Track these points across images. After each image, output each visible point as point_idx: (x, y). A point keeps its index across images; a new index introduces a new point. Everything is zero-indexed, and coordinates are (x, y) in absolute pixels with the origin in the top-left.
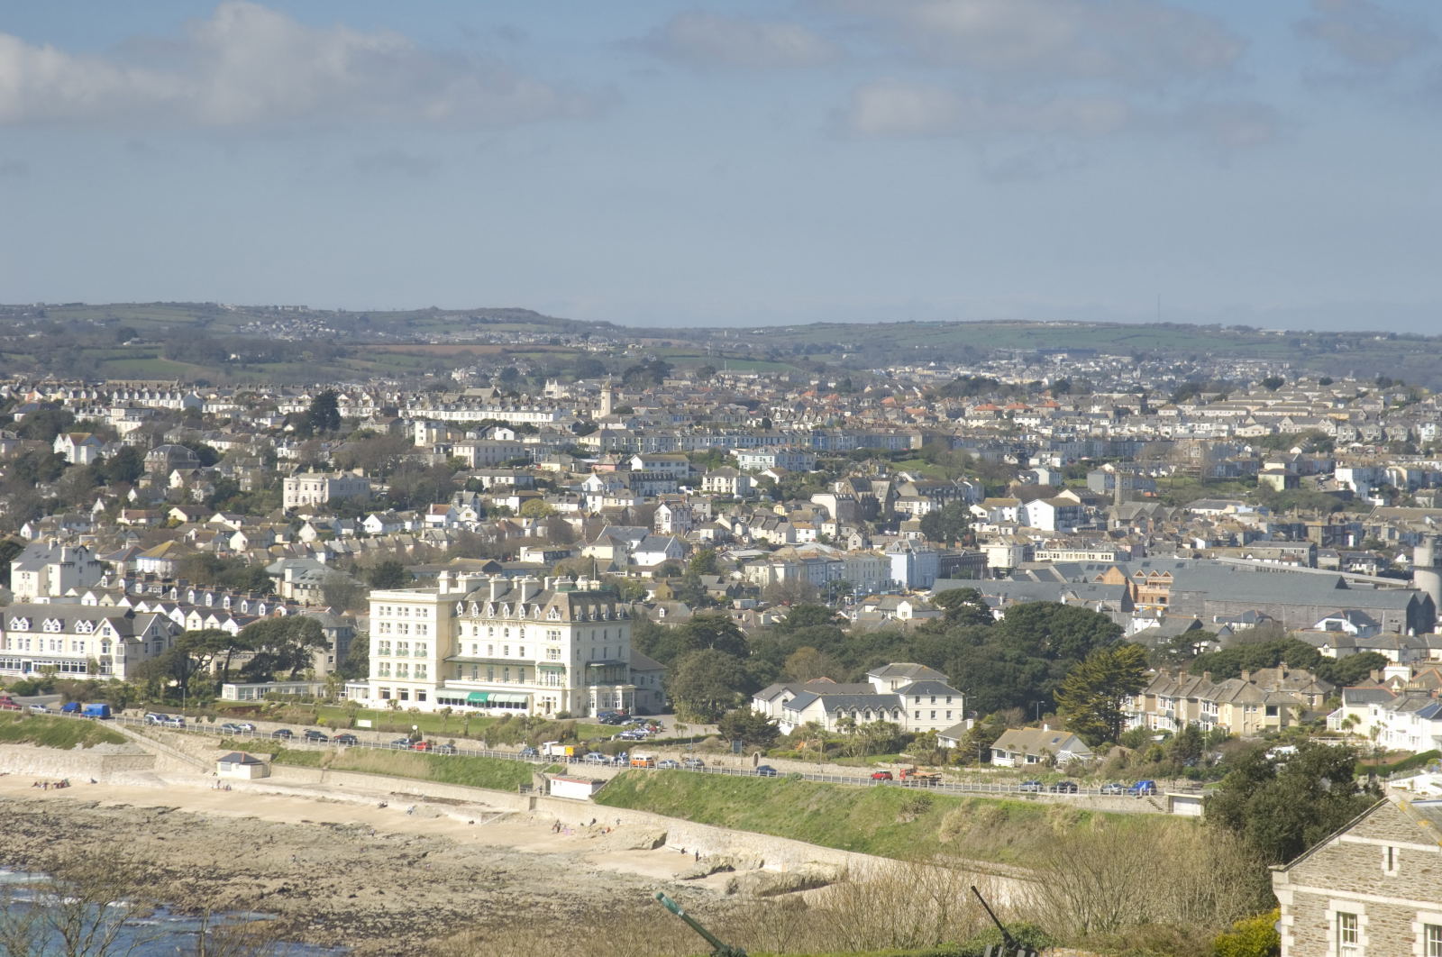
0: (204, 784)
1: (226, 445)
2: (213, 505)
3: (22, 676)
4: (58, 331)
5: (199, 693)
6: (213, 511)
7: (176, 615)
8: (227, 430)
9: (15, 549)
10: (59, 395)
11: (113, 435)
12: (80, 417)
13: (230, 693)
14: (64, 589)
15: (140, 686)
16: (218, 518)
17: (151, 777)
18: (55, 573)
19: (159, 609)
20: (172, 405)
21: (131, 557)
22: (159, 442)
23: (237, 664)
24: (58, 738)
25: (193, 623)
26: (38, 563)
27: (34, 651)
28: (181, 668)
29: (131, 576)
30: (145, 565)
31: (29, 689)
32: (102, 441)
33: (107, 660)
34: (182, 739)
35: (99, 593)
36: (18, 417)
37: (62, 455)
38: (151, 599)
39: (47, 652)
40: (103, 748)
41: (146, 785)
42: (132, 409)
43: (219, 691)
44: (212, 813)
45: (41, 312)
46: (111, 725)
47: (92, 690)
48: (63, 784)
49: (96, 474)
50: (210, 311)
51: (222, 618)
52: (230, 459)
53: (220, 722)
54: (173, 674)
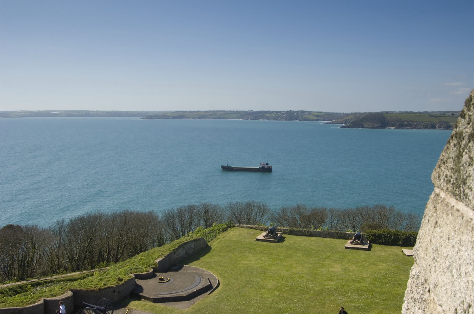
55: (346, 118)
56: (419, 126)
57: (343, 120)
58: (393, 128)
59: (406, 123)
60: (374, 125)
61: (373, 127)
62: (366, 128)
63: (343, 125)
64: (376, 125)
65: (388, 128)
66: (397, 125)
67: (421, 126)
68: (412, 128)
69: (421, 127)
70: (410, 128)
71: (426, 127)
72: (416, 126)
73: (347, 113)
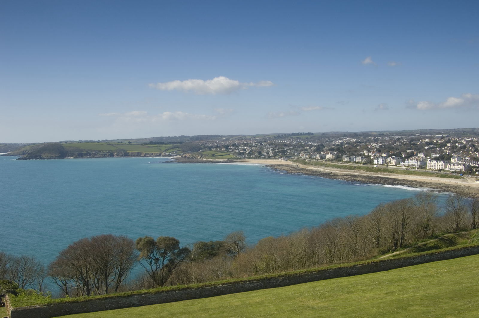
0: (474, 183)
1: (476, 144)
2: (475, 151)
3: (452, 171)
4: (456, 132)
5: (473, 173)
6: (475, 152)
7: (470, 164)
8: (476, 143)
9: (452, 156)
10: (456, 139)
11: (463, 143)
12: (459, 141)
13: (477, 173)
14: (457, 161)
15: (466, 172)
16: (475, 153)
17: (468, 182)
18: (456, 159)
19: (468, 163)
20: (470, 140)
21: (465, 157)
22: (468, 144)
23: (478, 170)
24: (457, 178)
25: (472, 165)
26: (454, 158)
27: (454, 168)
28: (471, 170)
29: (465, 159)
30: (467, 158)
31: (453, 172)
32: (461, 144)
33: (462, 169)
34: (471, 178)
35: (461, 161)
36: (452, 141)
37: (457, 146)
38: (467, 162)
39: (455, 168)
40: (462, 179)
41: (467, 183)
42: (465, 140)
43: (475, 173)
44: (475, 187)
45: (454, 129)
46: (463, 176)
47: (460, 173)
48: (457, 183)
49: (461, 148)
50: (474, 129)
51: (476, 164)
52: (477, 146)
53: (476, 176)
54: (470, 171)
55: (23, 149)
56: (98, 154)
57: (20, 151)
58: (72, 158)
59: (85, 152)
60: (52, 156)
61: (51, 157)
62: (44, 159)
63: (20, 156)
64: (54, 156)
65: (67, 158)
66: (76, 155)
67: (100, 154)
68: (91, 157)
69: (100, 156)
70: (89, 158)
71: (104, 156)
72: (95, 155)
73: (26, 144)
